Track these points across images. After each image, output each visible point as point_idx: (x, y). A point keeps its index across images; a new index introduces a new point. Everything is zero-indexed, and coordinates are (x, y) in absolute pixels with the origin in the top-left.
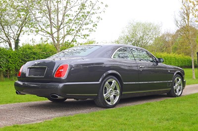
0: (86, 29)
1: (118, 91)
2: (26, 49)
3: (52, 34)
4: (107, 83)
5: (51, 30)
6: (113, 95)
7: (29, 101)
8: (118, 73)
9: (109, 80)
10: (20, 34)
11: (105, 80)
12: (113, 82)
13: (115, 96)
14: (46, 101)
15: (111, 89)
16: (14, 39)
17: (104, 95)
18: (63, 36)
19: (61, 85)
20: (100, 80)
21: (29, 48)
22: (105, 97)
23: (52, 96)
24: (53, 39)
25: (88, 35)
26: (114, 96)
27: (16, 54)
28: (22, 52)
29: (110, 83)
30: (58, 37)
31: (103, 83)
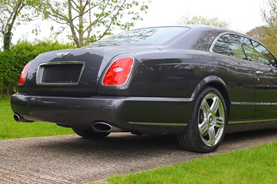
0: (129, 13)
1: (222, 118)
2: (22, 49)
3: (70, 21)
4: (204, 100)
5: (70, 12)
6: (213, 127)
7: (37, 135)
8: (224, 83)
9: (208, 96)
10: (12, 23)
11: (201, 95)
12: (214, 99)
13: (216, 129)
14: (70, 135)
15: (210, 114)
16: (3, 33)
17: (200, 126)
18: (89, 25)
19: (117, 102)
20: (193, 95)
21: (27, 49)
22: (201, 130)
23: (96, 126)
24: (72, 29)
25: (132, 24)
26: (215, 127)
27: (6, 56)
28: (15, 54)
29: (210, 102)
30: (81, 26)
31: (198, 101)
